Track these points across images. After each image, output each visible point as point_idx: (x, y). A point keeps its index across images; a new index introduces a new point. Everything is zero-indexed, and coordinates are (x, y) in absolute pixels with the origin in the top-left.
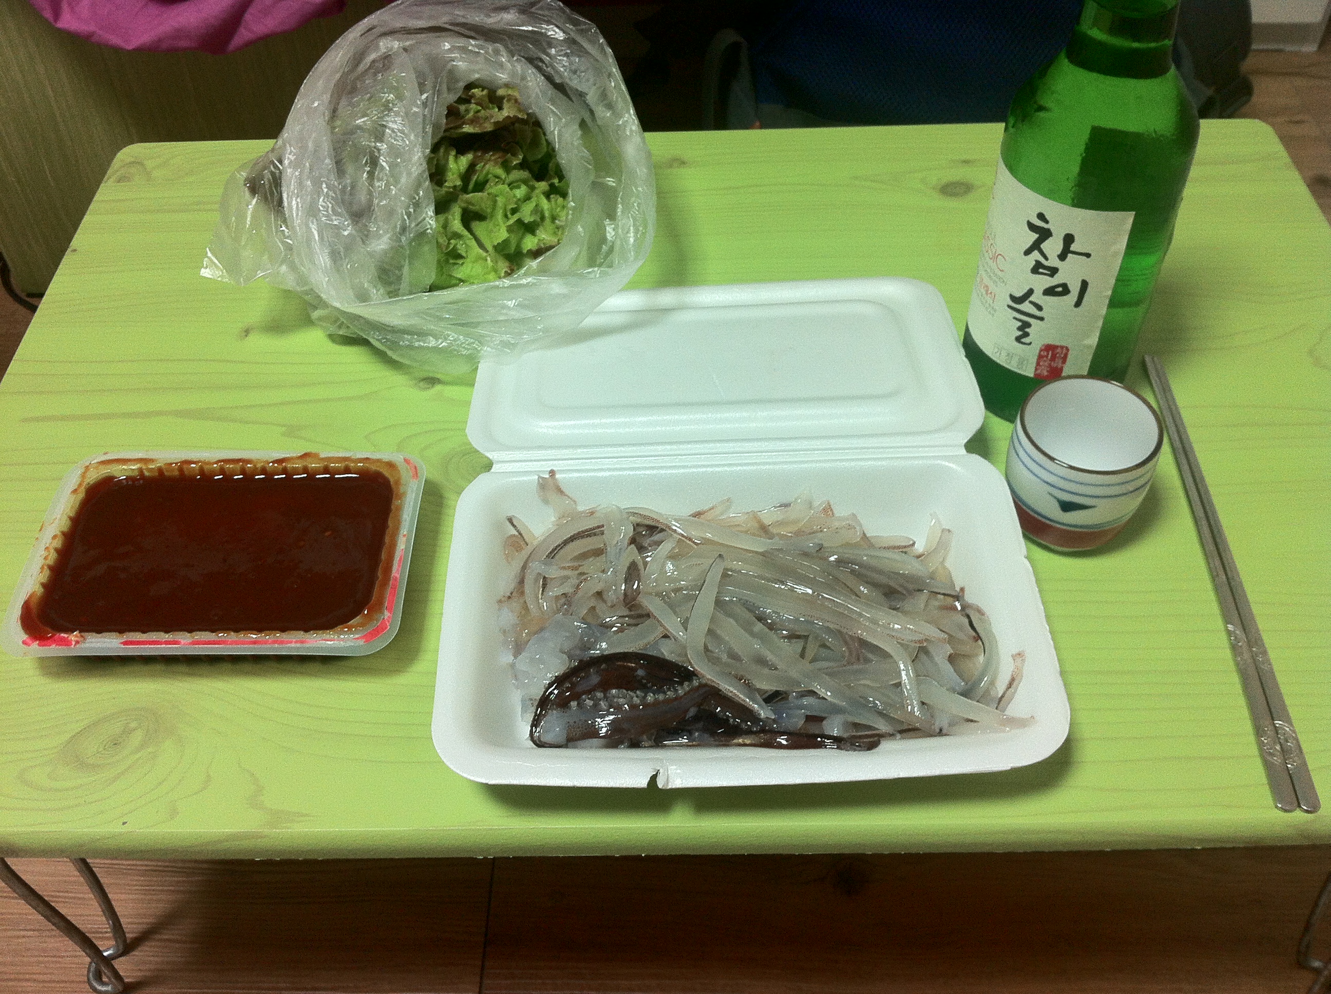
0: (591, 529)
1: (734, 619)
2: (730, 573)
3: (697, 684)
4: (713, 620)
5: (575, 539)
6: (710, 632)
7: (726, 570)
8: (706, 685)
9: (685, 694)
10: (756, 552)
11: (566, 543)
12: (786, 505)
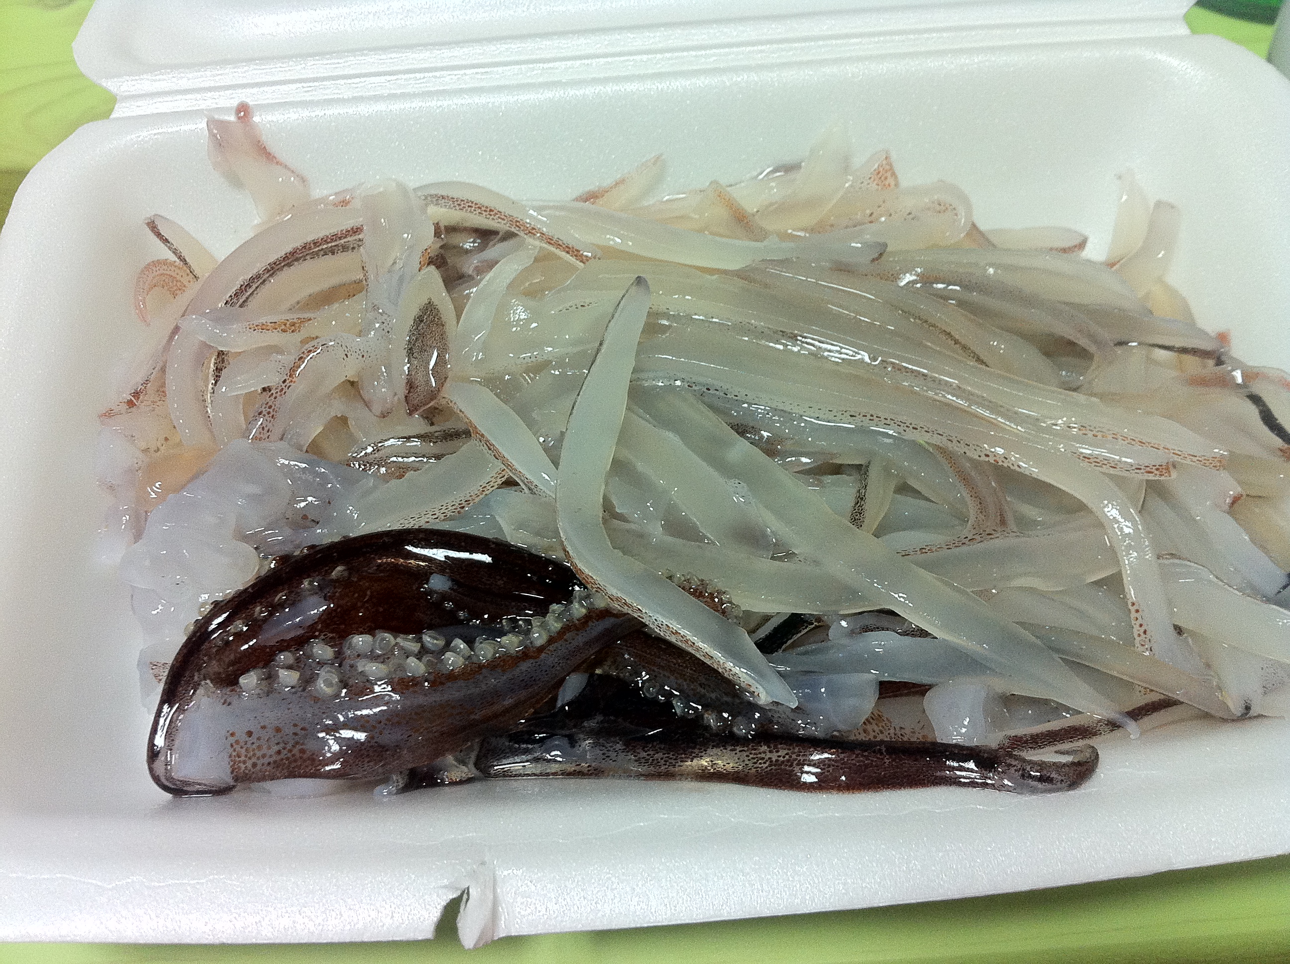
0: (335, 237)
1: (676, 431)
2: (666, 323)
3: (584, 611)
4: (624, 437)
5: (297, 260)
6: (619, 467)
7: (654, 315)
8: (606, 613)
9: (551, 640)
10: (725, 272)
11: (274, 269)
12: (790, 168)
